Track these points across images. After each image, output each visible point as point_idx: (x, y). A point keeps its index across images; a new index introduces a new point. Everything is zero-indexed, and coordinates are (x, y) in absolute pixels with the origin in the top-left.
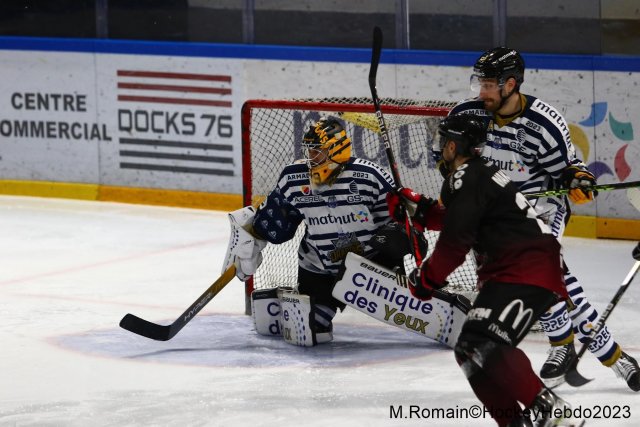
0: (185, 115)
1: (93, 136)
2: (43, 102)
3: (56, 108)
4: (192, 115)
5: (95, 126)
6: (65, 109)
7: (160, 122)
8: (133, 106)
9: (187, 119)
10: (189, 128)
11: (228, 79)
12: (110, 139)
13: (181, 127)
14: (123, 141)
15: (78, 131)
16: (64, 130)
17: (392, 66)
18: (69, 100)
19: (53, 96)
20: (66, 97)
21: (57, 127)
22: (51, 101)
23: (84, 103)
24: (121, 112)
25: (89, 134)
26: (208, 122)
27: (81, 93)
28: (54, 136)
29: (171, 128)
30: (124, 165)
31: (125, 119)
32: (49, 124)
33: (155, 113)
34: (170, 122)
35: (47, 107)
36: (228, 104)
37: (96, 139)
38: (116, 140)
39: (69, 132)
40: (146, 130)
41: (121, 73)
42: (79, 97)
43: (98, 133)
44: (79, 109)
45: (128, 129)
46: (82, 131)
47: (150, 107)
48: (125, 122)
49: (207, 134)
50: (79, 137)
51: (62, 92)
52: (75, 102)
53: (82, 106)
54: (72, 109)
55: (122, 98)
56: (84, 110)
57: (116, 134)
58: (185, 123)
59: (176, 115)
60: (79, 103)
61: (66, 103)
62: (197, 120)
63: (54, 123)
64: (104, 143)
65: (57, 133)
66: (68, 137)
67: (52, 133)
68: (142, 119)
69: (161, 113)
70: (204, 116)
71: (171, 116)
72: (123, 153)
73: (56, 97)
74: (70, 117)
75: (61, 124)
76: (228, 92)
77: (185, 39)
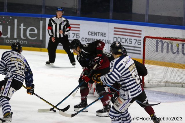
0: (130, 39)
1: (107, 43)
2: (96, 34)
3: (99, 36)
5: (108, 41)
6: (101, 36)
7: (124, 40)
8: (117, 36)
9: (130, 40)
10: (131, 42)
11: (141, 31)
13: (129, 42)
17: (181, 30)
18: (102, 34)
20: (101, 33)
22: (98, 34)
24: (114, 37)
25: (106, 43)
26: (135, 41)
27: (105, 32)
29: (126, 42)
31: (115, 39)
32: (97, 39)
33: (122, 38)
34: (126, 41)
35: (96, 35)
36: (140, 37)
37: (108, 44)
41: (115, 28)
42: (104, 33)
44: (104, 36)
46: (105, 41)
49: (135, 44)
51: (100, 32)
53: (105, 35)
54: (102, 36)
55: (115, 34)
56: (105, 36)
58: (130, 41)
59: (128, 39)
60: (104, 35)
61: (101, 34)
62: (132, 41)
68: (119, 39)
69: (124, 38)
71: (126, 39)
73: (99, 33)
74: (102, 38)
75: (99, 39)
76: (140, 34)
77: (131, 21)
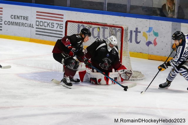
0: (52, 23)
1: (30, 26)
2: (18, 17)
3: (21, 19)
4: (54, 23)
5: (30, 24)
6: (23, 20)
7: (46, 24)
8: (40, 20)
9: (52, 24)
10: (53, 26)
11: (63, 15)
12: (33, 27)
13: (51, 26)
14: (36, 28)
15: (26, 25)
16: (23, 24)
17: (102, 15)
19: (20, 16)
20: (24, 17)
21: (21, 24)
22: (20, 17)
23: (28, 18)
24: (37, 21)
26: (57, 25)
27: (27, 16)
28: (20, 26)
29: (48, 26)
30: (36, 34)
31: (38, 23)
32: (19, 23)
33: (45, 22)
34: (48, 24)
35: (19, 19)
36: (62, 21)
38: (35, 28)
39: (24, 25)
40: (42, 26)
41: (37, 12)
42: (27, 17)
43: (31, 26)
44: (27, 20)
45: (38, 25)
46: (27, 25)
47: (44, 21)
48: (37, 24)
49: (57, 28)
50: (26, 26)
51: (23, 15)
52: (26, 18)
53: (27, 19)
54: (25, 20)
55: (37, 18)
56: (28, 20)
57: (35, 26)
58: (52, 25)
59: (50, 23)
60: (27, 18)
61: (24, 18)
62: (54, 24)
63: (20, 23)
64: (32, 28)
65: (21, 25)
66: (24, 26)
67: (20, 25)
68: (41, 23)
69: (46, 22)
70: (56, 24)
71: (48, 23)
72: (37, 31)
73: (21, 16)
74: (24, 21)
75: (22, 23)
76: (62, 18)
77: (53, 5)
